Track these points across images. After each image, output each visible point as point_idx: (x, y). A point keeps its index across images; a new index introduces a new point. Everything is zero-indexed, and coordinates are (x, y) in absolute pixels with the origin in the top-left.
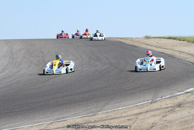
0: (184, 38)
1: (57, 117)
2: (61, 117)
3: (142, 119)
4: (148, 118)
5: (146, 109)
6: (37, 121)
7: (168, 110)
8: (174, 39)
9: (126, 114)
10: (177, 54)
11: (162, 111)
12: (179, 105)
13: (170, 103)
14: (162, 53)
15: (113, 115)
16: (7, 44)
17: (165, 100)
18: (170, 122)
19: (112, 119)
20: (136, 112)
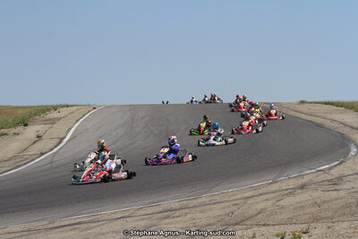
0: (343, 103)
1: (151, 201)
2: (155, 200)
3: (251, 204)
4: (258, 203)
5: (260, 191)
6: (126, 205)
7: (286, 192)
8: (332, 104)
9: (235, 198)
10: (327, 123)
11: (279, 193)
12: (302, 187)
13: (292, 184)
14: (311, 122)
15: (218, 199)
16: (131, 110)
17: (288, 181)
18: (282, 208)
19: (214, 204)
20: (247, 195)
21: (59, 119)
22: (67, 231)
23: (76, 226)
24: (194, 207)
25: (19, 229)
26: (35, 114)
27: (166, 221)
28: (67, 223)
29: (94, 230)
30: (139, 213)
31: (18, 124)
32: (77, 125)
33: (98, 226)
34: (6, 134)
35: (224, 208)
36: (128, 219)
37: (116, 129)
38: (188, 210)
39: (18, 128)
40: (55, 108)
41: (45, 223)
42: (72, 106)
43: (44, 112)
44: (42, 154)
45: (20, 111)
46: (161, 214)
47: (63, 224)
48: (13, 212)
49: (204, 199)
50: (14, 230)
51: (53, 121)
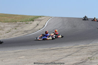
1: (75, 44)
2: (77, 44)
6: (68, 45)
15: (95, 45)
16: (62, 18)
19: (94, 46)
21: (42, 20)
22: (55, 51)
23: (58, 50)
24: (89, 46)
25: (41, 50)
26: (35, 18)
27: (82, 50)
28: (54, 49)
29: (63, 51)
30: (74, 47)
31: (31, 21)
32: (48, 22)
33: (64, 50)
34: (28, 23)
35: (97, 47)
36: (71, 49)
37: (59, 24)
38: (87, 47)
39: (31, 22)
40: (40, 17)
41: (48, 48)
42: (45, 16)
43: (37, 18)
44: (40, 29)
45: (30, 17)
46: (80, 48)
47: (53, 49)
48: (37, 45)
49: (90, 44)
50: (40, 49)
51: (41, 20)
